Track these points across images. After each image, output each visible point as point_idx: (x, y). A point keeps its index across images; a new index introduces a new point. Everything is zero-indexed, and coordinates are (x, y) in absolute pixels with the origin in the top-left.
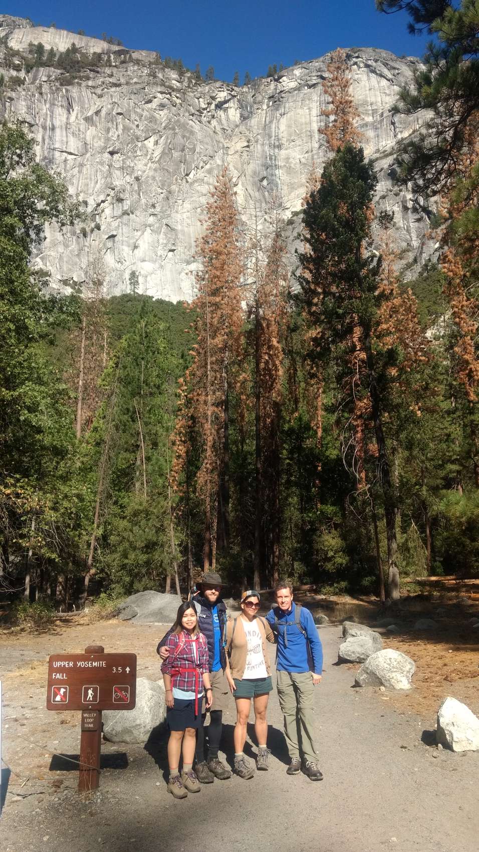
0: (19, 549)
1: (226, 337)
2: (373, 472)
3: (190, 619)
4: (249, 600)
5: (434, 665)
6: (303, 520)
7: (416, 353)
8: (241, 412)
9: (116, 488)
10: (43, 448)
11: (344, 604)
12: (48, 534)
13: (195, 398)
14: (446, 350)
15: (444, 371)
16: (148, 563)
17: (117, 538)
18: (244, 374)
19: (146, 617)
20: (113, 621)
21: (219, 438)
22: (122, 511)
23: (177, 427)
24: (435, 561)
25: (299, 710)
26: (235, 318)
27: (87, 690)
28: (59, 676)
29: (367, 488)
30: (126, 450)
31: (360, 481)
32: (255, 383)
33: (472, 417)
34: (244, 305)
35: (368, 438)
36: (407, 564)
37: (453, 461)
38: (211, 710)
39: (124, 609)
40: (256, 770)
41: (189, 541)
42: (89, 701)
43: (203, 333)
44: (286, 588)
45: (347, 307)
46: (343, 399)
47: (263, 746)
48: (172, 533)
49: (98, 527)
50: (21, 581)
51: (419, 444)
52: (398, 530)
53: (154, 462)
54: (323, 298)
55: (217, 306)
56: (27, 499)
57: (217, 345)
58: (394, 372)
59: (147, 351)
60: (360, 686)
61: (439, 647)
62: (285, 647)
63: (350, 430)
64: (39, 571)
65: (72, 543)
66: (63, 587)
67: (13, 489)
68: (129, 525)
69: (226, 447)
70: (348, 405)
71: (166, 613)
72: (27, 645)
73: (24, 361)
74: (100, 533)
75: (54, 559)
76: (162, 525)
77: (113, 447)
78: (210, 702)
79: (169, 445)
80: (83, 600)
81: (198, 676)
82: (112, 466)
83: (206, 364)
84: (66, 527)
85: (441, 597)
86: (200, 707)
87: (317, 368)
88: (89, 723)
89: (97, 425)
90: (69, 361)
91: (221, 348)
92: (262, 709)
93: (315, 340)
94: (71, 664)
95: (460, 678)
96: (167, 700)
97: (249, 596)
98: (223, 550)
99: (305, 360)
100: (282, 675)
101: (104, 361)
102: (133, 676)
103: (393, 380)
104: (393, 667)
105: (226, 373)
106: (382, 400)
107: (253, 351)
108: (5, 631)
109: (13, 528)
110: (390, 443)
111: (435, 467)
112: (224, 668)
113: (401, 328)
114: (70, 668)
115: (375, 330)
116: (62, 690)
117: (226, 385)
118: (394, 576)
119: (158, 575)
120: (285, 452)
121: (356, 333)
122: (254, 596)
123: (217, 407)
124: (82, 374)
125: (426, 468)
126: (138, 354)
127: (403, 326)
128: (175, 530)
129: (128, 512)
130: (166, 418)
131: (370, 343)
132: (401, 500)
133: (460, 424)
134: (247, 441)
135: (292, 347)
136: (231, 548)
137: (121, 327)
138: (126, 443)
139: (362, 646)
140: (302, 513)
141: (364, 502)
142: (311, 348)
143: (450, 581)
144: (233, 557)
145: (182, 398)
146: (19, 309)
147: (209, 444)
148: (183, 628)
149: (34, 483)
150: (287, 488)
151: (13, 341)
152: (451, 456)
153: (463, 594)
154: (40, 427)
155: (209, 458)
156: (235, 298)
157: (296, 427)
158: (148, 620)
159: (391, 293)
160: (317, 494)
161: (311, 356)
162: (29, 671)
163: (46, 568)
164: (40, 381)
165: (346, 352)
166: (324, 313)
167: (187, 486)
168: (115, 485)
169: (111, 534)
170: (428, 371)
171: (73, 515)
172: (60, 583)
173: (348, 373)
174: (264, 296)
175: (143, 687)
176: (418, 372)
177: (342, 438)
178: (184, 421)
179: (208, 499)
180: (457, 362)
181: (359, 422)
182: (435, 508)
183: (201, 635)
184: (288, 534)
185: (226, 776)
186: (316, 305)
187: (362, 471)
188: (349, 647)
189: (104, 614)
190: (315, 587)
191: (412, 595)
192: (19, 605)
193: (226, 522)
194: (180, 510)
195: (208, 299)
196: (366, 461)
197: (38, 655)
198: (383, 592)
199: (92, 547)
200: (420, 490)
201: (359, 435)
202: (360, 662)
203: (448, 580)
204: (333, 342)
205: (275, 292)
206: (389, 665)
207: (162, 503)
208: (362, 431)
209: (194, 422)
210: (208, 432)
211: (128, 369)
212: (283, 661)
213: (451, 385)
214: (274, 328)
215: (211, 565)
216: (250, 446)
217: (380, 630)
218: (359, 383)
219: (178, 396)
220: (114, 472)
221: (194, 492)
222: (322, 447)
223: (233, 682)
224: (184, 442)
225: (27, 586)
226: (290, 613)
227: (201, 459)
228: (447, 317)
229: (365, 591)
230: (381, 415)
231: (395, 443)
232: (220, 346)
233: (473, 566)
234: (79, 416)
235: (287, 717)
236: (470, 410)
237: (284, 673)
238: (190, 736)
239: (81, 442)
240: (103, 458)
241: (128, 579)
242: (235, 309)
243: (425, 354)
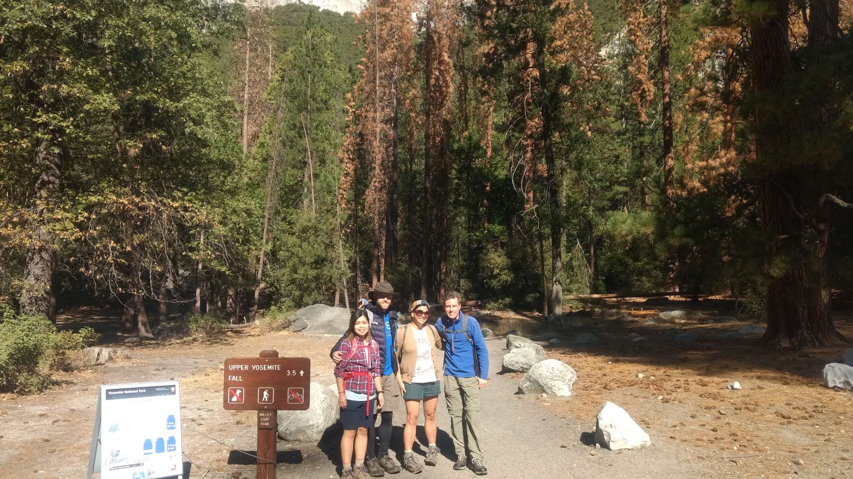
0: (189, 263)
1: (395, 50)
2: (541, 192)
3: (362, 326)
4: (419, 308)
5: (594, 375)
6: (470, 239)
7: (589, 72)
8: (411, 130)
9: (284, 205)
10: (210, 162)
11: (508, 319)
12: (217, 249)
13: (363, 114)
14: (619, 70)
15: (616, 91)
16: (317, 278)
17: (287, 253)
18: (413, 91)
19: (317, 328)
20: (284, 333)
21: (388, 156)
22: (291, 228)
23: (345, 144)
24: (598, 279)
25: (465, 412)
26: (405, 31)
27: (262, 392)
28: (234, 378)
29: (534, 208)
30: (294, 167)
31: (527, 201)
32: (425, 99)
33: (642, 139)
34: (414, 17)
35: (538, 159)
36: (571, 282)
37: (620, 183)
38: (382, 411)
39: (294, 321)
40: (424, 465)
41: (358, 258)
42: (264, 401)
43: (371, 46)
44: (454, 298)
45: (520, 21)
46: (514, 118)
47: (433, 444)
48: (341, 249)
49: (267, 242)
50: (191, 294)
51: (588, 164)
52: (563, 249)
53: (322, 178)
54: (497, 11)
55: (386, 17)
56: (196, 213)
57: (386, 59)
58: (566, 91)
59: (313, 63)
60: (522, 393)
61: (599, 359)
62: (452, 354)
63: (520, 150)
64: (209, 284)
65: (242, 258)
66: (233, 300)
67: (180, 202)
68: (298, 241)
69: (395, 165)
70: (519, 124)
71: (336, 325)
72: (199, 354)
73: (188, 71)
74: (269, 249)
75: (225, 272)
76: (331, 242)
77: (281, 162)
78: (382, 404)
79: (337, 162)
80: (253, 313)
81: (370, 380)
82: (280, 182)
83: (375, 79)
84: (235, 242)
85: (602, 313)
86: (372, 408)
87: (489, 85)
88: (265, 422)
89: (263, 140)
90: (234, 74)
91: (390, 63)
92: (431, 411)
93: (487, 55)
94: (246, 367)
95: (619, 387)
96: (340, 402)
97: (419, 306)
98: (392, 267)
99: (477, 76)
100: (449, 379)
101: (270, 74)
102: (307, 379)
103: (566, 99)
104: (556, 376)
105: (396, 88)
106: (553, 119)
107: (422, 66)
108: (177, 341)
109: (182, 241)
110: (559, 163)
111: (602, 188)
112: (395, 372)
113: (576, 45)
114: (245, 371)
115: (549, 46)
116: (238, 392)
117: (395, 101)
118: (557, 293)
119: (327, 290)
120: (454, 172)
121: (529, 49)
122: (424, 305)
123: (386, 124)
124: (247, 88)
125: (594, 189)
126: (304, 67)
127: (577, 43)
128: (344, 247)
129: (297, 228)
130: (333, 134)
131: (543, 59)
132: (567, 220)
133: (629, 146)
134: (416, 160)
135: (463, 63)
136: (399, 265)
137: (286, 39)
138: (294, 159)
139: (525, 357)
140: (469, 232)
141: (531, 222)
142: (483, 64)
143: (612, 298)
144: (402, 274)
145: (350, 114)
146: (181, 16)
147: (378, 162)
148: (356, 334)
149: (202, 197)
150: (455, 208)
151: (175, 49)
152: (618, 178)
153: (623, 311)
154: (205, 140)
155: (377, 177)
156: (405, 9)
157: (466, 147)
158: (318, 332)
159: (567, 8)
160: (485, 214)
161: (484, 72)
162: (203, 377)
163: (216, 282)
164: (204, 93)
165: (518, 69)
166: (497, 27)
167: (356, 204)
168: (283, 202)
169: (281, 250)
170: (601, 90)
171: (241, 231)
172: (231, 296)
173: (520, 91)
174: (435, 7)
175: (316, 390)
176: (591, 91)
177: (511, 158)
178: (352, 138)
179: (377, 217)
180: (630, 82)
181: (529, 142)
182: (601, 228)
183: (373, 341)
184: (455, 252)
185: (395, 471)
186: (489, 18)
187: (530, 192)
188: (513, 358)
189: (274, 325)
190: (480, 303)
191: (574, 311)
192: (191, 316)
193: (395, 239)
194: (348, 228)
195: (378, 10)
196: (535, 181)
197: (211, 363)
198: (546, 308)
199: (261, 262)
200: (587, 210)
201: (529, 155)
202: (523, 372)
203: (610, 298)
204: (506, 58)
205: (446, 4)
206: (552, 374)
207: (331, 220)
208: (532, 151)
209: (362, 139)
210: (377, 150)
211: (295, 83)
212: (451, 367)
213: (622, 106)
214: (445, 41)
215: (379, 280)
216: (419, 165)
217: (542, 343)
218: (531, 101)
219: (345, 112)
220: (282, 189)
221: (363, 210)
222: (491, 166)
223: (403, 386)
224: (353, 160)
225: (198, 298)
226: (457, 322)
227: (369, 177)
228: (622, 35)
229: (528, 307)
230: (552, 134)
231: (564, 163)
232: (389, 60)
233: (634, 285)
234: (245, 131)
235: (453, 418)
236: (640, 132)
237: (451, 378)
238: (362, 434)
239: (248, 157)
240: (271, 175)
241: (297, 293)
242: (405, 21)
243: (599, 73)
